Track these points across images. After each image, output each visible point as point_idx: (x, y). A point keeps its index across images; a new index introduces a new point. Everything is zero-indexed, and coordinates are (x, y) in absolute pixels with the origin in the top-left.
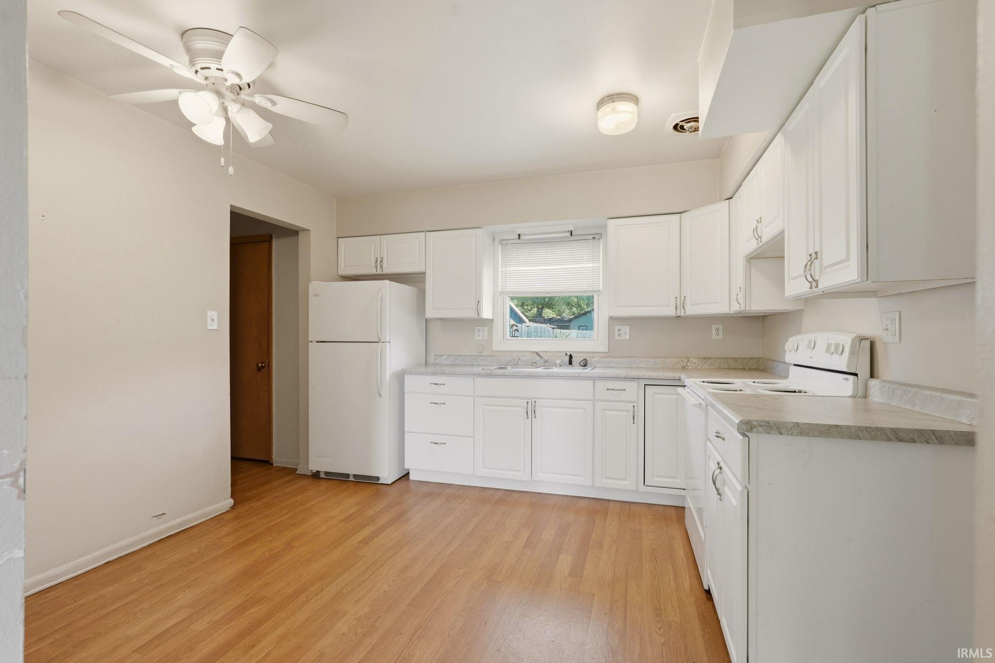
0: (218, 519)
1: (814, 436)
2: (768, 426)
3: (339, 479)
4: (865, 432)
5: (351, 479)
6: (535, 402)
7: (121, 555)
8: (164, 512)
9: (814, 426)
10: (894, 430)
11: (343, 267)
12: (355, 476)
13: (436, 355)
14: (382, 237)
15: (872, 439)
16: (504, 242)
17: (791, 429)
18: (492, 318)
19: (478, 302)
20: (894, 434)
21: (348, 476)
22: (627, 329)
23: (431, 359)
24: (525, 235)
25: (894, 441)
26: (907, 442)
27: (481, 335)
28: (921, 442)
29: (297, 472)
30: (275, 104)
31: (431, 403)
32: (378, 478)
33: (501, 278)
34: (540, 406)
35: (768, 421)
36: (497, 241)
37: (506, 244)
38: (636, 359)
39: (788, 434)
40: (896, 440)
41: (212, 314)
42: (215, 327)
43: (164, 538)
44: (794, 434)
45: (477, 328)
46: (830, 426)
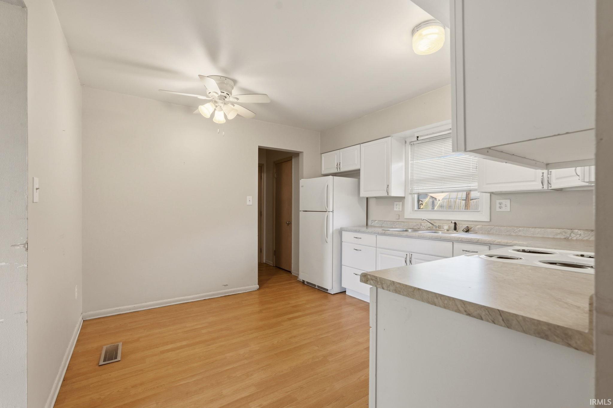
0: (250, 293)
1: (403, 295)
2: (376, 281)
3: (311, 286)
4: (439, 298)
5: (316, 287)
6: (412, 255)
7: (211, 297)
8: (227, 284)
9: (403, 286)
10: (463, 303)
11: (323, 170)
12: (318, 286)
13: (372, 220)
14: (340, 150)
15: (445, 308)
16: (412, 143)
17: (389, 286)
18: (404, 196)
19: (388, 185)
20: (463, 306)
21: (315, 285)
22: (508, 202)
23: (369, 223)
24: (421, 136)
25: (463, 314)
26: (474, 317)
27: (397, 207)
28: (488, 321)
29: (297, 279)
30: (238, 99)
31: (354, 249)
32: (327, 290)
33: (411, 168)
34: (415, 258)
35: (377, 277)
36: (408, 143)
37: (414, 144)
38: (515, 228)
39: (387, 290)
40: (465, 313)
41: (249, 198)
42: (251, 204)
43: (227, 296)
44: (391, 291)
45: (395, 203)
46: (414, 289)
